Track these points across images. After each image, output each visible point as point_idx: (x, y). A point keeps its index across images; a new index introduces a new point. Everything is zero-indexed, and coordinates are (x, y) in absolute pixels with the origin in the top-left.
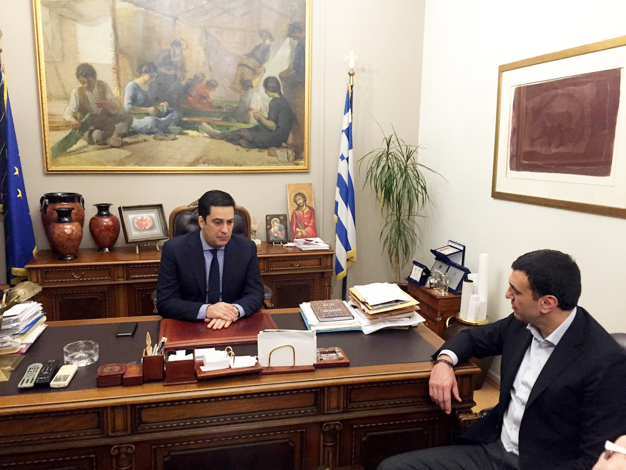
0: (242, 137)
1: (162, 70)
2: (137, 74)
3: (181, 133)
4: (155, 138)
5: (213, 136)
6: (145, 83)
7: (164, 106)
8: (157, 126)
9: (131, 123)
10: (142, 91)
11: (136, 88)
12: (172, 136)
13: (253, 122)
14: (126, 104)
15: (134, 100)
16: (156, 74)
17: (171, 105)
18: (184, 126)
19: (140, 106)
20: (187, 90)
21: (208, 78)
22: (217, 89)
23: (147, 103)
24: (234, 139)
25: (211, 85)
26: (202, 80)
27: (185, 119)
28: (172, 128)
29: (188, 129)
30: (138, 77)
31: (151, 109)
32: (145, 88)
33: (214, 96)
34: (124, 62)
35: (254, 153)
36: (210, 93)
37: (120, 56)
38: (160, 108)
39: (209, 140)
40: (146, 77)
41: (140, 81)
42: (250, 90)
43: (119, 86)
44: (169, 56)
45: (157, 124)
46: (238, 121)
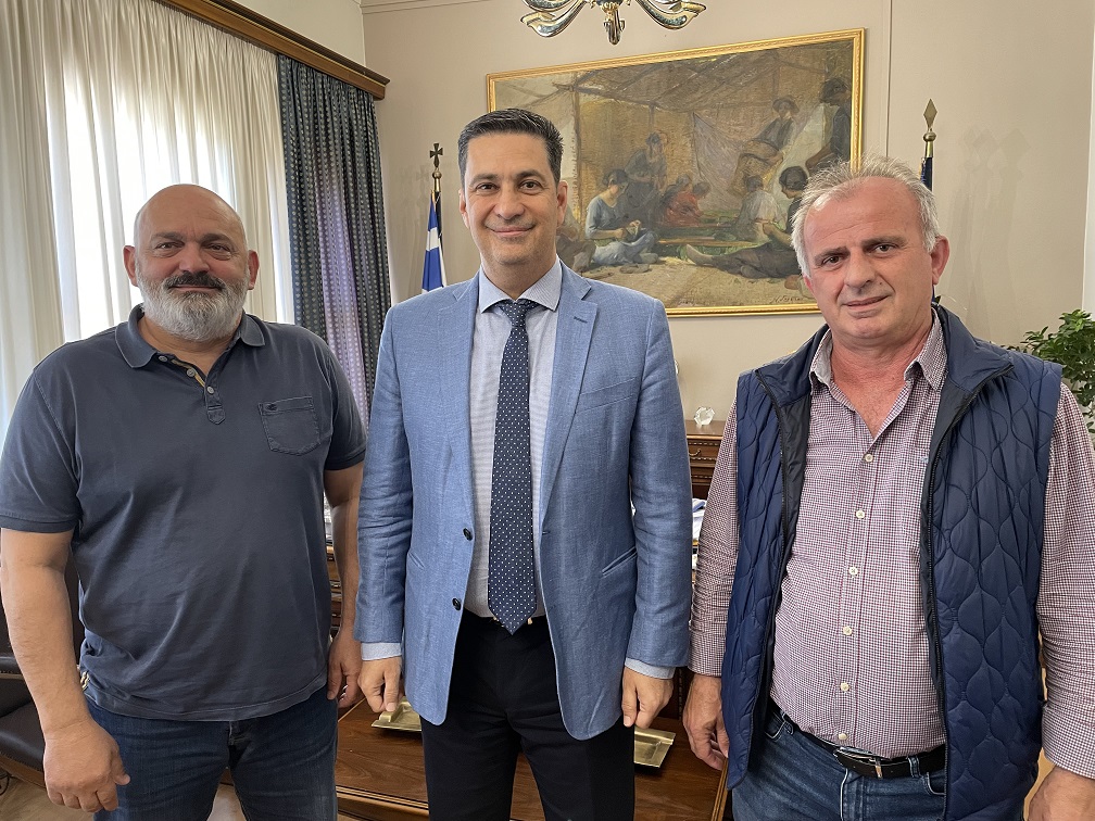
0: (743, 262)
1: (635, 177)
2: (603, 186)
3: (657, 262)
4: (621, 271)
5: (700, 264)
6: (612, 197)
7: (635, 226)
8: (625, 254)
9: (593, 252)
10: (608, 209)
11: (601, 206)
12: (645, 267)
13: (763, 238)
14: (588, 228)
15: (597, 222)
16: (626, 184)
17: (643, 224)
18: (660, 251)
19: (605, 228)
20: (666, 201)
21: (696, 180)
22: (708, 196)
23: (613, 225)
24: (732, 265)
25: (701, 190)
26: (687, 185)
27: (662, 242)
28: (644, 255)
29: (665, 256)
30: (603, 190)
31: (618, 232)
32: (612, 205)
33: (704, 204)
34: (587, 173)
35: (763, 285)
36: (699, 201)
37: (584, 164)
38: (629, 229)
39: (694, 269)
40: (613, 189)
41: (604, 195)
42: (759, 192)
43: (581, 205)
44: (644, 157)
45: (625, 251)
46: (738, 239)
